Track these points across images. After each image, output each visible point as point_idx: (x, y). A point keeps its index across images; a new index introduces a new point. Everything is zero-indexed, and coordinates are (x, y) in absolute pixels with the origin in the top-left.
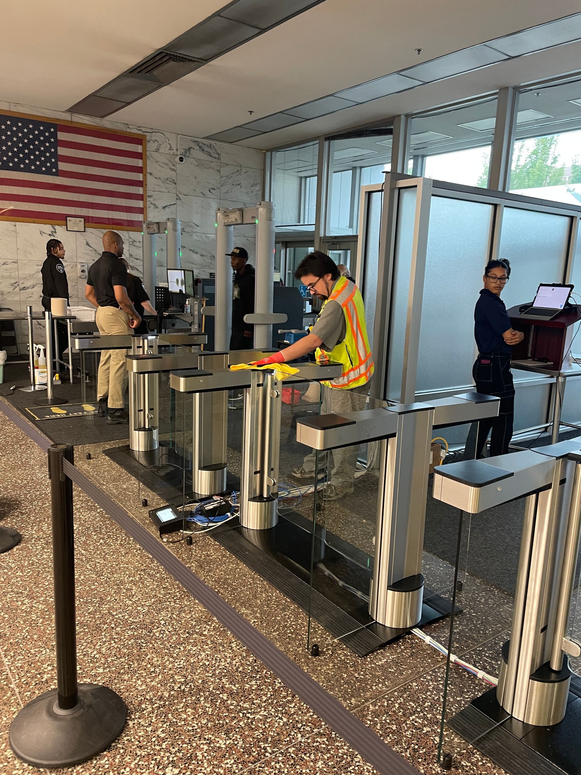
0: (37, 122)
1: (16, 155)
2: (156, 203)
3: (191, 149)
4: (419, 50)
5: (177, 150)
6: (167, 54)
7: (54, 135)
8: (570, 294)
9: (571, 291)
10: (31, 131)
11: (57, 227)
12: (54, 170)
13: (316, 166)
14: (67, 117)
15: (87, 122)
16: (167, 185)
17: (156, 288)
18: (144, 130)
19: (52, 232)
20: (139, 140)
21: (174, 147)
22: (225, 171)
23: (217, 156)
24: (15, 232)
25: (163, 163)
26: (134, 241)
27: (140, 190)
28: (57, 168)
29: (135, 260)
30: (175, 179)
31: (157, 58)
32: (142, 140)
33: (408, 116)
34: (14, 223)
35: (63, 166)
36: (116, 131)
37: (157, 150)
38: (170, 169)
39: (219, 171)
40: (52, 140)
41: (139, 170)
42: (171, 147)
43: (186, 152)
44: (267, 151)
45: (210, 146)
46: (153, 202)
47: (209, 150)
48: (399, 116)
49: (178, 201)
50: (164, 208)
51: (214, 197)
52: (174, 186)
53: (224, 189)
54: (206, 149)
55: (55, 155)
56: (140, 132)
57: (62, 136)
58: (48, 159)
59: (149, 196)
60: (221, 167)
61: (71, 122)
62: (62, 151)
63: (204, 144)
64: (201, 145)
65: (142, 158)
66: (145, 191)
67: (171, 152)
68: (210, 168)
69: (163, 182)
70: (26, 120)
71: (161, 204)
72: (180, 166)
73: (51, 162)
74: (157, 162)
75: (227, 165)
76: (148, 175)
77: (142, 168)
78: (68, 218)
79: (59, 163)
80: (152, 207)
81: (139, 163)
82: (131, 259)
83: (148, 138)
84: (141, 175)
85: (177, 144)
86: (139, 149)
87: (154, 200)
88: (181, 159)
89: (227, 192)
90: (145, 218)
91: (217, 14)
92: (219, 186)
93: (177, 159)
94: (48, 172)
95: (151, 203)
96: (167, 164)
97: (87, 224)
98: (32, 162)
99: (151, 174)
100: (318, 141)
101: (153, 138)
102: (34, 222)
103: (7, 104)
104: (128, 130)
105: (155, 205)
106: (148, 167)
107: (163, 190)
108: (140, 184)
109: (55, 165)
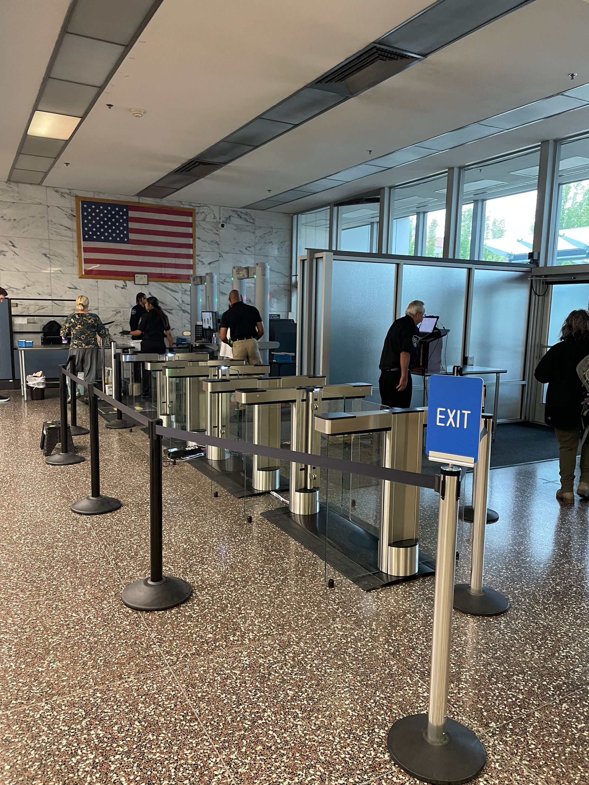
0: (114, 205)
1: (98, 230)
2: (203, 260)
3: (231, 218)
4: (370, 151)
5: (220, 218)
6: (197, 162)
7: (126, 214)
8: (436, 322)
9: (437, 320)
10: (109, 212)
11: (127, 282)
12: (126, 240)
13: (328, 226)
14: (136, 199)
15: (150, 202)
16: (212, 246)
17: (196, 326)
18: (194, 205)
19: (124, 286)
20: (190, 213)
21: (218, 217)
22: (259, 233)
23: (252, 221)
24: (97, 286)
25: (209, 229)
26: (186, 290)
27: (191, 251)
28: (128, 238)
29: (186, 305)
30: (218, 241)
31: (192, 164)
32: (192, 213)
33: (390, 188)
34: (96, 280)
35: (132, 236)
36: (172, 208)
37: (204, 220)
38: (215, 233)
39: (254, 233)
40: (125, 217)
41: (190, 236)
42: (215, 216)
43: (227, 220)
44: (294, 214)
45: (246, 214)
46: (201, 260)
47: (246, 217)
48: (384, 188)
49: (221, 258)
50: (209, 264)
51: (250, 253)
52: (217, 246)
53: (258, 247)
54: (243, 216)
55: (127, 228)
56: (191, 207)
57: (132, 214)
58: (122, 232)
59: (197, 256)
60: (256, 229)
61: (139, 203)
62: (132, 225)
63: (242, 213)
64: (239, 213)
65: (192, 227)
66: (194, 251)
67: (215, 221)
68: (246, 230)
69: (209, 244)
70: (106, 204)
71: (206, 261)
72: (222, 231)
73: (123, 234)
74: (204, 229)
75: (260, 227)
76: (197, 239)
77: (192, 234)
78: (136, 275)
79: (130, 234)
80: (200, 263)
81: (190, 230)
82: (184, 304)
83: (197, 211)
84: (191, 239)
85: (220, 214)
86: (190, 220)
87: (202, 258)
88: (223, 226)
89: (261, 249)
90: (195, 272)
91: (223, 141)
92: (254, 244)
93: (220, 226)
94: (122, 241)
95: (199, 261)
96: (212, 230)
97: (150, 279)
98: (110, 235)
99: (199, 238)
100: (329, 207)
101: (201, 211)
102: (110, 279)
103: (92, 193)
104: (182, 206)
105: (202, 262)
106: (197, 233)
107: (209, 250)
108: (190, 246)
109: (127, 236)
